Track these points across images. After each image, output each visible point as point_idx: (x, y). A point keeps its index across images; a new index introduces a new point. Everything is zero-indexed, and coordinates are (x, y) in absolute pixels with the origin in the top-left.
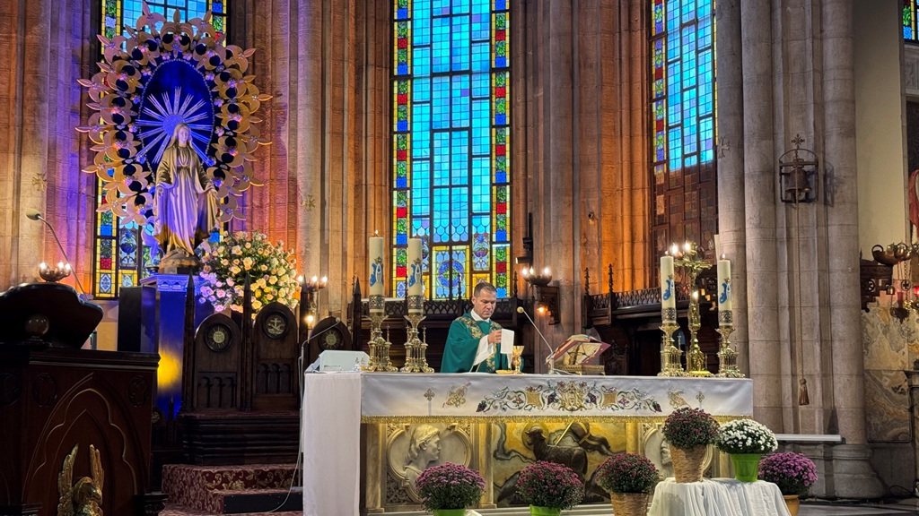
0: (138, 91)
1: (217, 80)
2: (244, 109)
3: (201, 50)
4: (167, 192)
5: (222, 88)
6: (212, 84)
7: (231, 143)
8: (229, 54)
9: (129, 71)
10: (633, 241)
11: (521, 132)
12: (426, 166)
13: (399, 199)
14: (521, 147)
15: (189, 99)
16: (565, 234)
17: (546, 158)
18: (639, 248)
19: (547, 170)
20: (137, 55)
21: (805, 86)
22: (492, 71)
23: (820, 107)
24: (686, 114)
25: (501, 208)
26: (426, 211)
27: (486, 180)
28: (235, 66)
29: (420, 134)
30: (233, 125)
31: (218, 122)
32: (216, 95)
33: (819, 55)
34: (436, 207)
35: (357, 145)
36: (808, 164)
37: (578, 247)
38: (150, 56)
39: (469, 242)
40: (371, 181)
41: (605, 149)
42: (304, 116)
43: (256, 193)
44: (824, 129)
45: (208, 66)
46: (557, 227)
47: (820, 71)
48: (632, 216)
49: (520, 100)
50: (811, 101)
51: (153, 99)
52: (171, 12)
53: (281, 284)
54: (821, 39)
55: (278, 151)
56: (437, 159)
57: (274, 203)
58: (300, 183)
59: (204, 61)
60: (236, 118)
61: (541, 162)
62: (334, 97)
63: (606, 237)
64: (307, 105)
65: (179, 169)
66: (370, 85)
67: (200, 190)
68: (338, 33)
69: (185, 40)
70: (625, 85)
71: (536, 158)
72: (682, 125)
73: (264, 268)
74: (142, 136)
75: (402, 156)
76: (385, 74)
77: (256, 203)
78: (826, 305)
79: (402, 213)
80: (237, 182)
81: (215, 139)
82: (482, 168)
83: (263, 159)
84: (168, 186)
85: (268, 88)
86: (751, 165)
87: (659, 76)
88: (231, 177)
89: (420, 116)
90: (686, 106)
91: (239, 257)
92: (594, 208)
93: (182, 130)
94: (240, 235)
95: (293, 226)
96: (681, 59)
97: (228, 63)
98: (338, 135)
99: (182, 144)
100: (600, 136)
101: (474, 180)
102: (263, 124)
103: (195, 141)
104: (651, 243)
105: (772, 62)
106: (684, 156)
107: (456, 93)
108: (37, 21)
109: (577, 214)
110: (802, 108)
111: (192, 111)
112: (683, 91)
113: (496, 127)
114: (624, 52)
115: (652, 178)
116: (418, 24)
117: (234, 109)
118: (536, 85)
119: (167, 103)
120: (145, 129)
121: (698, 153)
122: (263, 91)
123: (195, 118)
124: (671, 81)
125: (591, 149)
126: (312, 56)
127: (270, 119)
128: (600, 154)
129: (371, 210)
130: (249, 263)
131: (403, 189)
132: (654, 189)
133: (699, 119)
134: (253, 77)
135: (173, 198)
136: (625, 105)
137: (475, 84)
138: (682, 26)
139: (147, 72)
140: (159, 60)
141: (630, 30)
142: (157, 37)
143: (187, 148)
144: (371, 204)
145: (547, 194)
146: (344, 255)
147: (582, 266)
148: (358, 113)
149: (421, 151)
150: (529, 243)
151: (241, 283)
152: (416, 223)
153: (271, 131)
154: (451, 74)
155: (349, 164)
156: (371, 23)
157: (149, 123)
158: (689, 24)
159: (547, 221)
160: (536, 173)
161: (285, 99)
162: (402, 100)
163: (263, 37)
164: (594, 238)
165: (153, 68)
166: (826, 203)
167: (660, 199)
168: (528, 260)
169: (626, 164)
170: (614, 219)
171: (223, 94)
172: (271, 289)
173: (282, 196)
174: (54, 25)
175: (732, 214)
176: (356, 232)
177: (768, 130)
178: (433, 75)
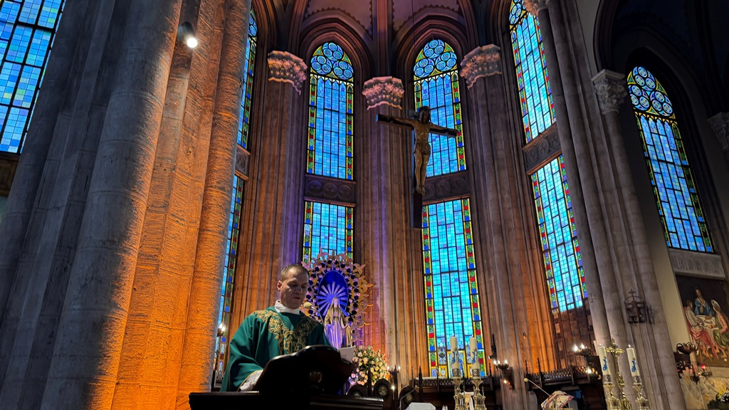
0: (317, 284)
1: (350, 279)
2: (361, 290)
3: (343, 266)
4: (329, 328)
5: (352, 282)
6: (348, 280)
7: (355, 306)
8: (354, 267)
9: (314, 276)
10: (546, 346)
11: (484, 296)
12: (441, 313)
13: (430, 329)
14: (485, 303)
15: (338, 287)
16: (513, 344)
17: (499, 308)
18: (550, 349)
19: (499, 313)
20: (317, 269)
21: (629, 267)
22: (468, 270)
23: (638, 276)
24: (565, 285)
25: (478, 332)
26: (443, 334)
27: (470, 319)
28: (357, 272)
29: (438, 299)
30: (356, 298)
31: (350, 296)
32: (349, 285)
33: (633, 253)
34: (447, 332)
35: (410, 305)
36: (639, 303)
37: (519, 351)
38: (322, 270)
39: (464, 349)
40: (417, 321)
41: (527, 303)
42: (387, 293)
43: (366, 328)
44: (642, 287)
45: (346, 273)
46: (508, 341)
47: (635, 260)
48: (544, 335)
49: (482, 282)
50: (633, 273)
51: (323, 287)
52: (331, 252)
53: (380, 370)
54: (633, 245)
55: (376, 309)
56: (446, 310)
57: (374, 332)
58: (386, 322)
59: (344, 271)
60: (358, 295)
61: (496, 309)
62: (399, 284)
63: (532, 345)
64: (388, 288)
65: (334, 317)
66: (414, 278)
67: (343, 327)
68: (399, 256)
69: (337, 262)
70: (533, 273)
71: (493, 308)
72: (564, 290)
73: (373, 363)
74: (318, 304)
75: (430, 309)
76: (420, 273)
77: (366, 332)
78: (660, 375)
79: (432, 335)
80: (358, 323)
81: (349, 304)
82: (467, 313)
83: (369, 313)
84: (329, 325)
85: (371, 281)
86: (609, 305)
87: (548, 268)
88: (356, 321)
89: (437, 291)
90: (565, 281)
91: (361, 358)
92: (525, 330)
93: (336, 300)
94: (361, 347)
95: (383, 343)
96: (559, 260)
97: (354, 271)
98: (402, 300)
99: (335, 306)
100: (524, 297)
101: (464, 319)
102: (369, 297)
103: (341, 305)
104: (555, 348)
105: (610, 257)
106: (567, 305)
107: (452, 280)
108: (277, 257)
109: (517, 333)
110: (630, 277)
111: (339, 292)
112: (562, 274)
113: (472, 295)
114: (530, 258)
115: (552, 316)
116: (433, 252)
117: (357, 291)
118: (489, 275)
119: (329, 289)
120: (320, 300)
121: (574, 303)
122: (368, 282)
123: (341, 295)
124: (555, 270)
125: (520, 303)
126: (389, 267)
127: (372, 295)
128: (524, 305)
129: (418, 335)
130: (366, 360)
131: (431, 324)
132: (553, 321)
133: (572, 287)
134: (364, 277)
135: (332, 331)
136: (534, 282)
137: (460, 276)
138: (557, 246)
139: (321, 276)
140: (326, 271)
141: (531, 248)
142: (325, 261)
143: (338, 308)
144: (417, 331)
145: (501, 325)
146: (407, 356)
147: (523, 359)
148: (410, 291)
149: (439, 307)
150: (494, 349)
151: (362, 370)
152: (439, 341)
153: (372, 300)
154: (449, 272)
155: (407, 313)
156: (413, 252)
157: (321, 298)
158: (561, 244)
159: (502, 338)
160: (494, 315)
161: (378, 286)
162: (429, 284)
163: (368, 260)
164: (526, 345)
165: (323, 274)
166: (650, 323)
167: (557, 326)
168: (494, 356)
169: (538, 310)
170: (535, 336)
171: (352, 284)
172: (376, 373)
173: (377, 329)
174: (284, 259)
175: (602, 330)
176: (412, 345)
177: (614, 288)
178: (441, 273)
